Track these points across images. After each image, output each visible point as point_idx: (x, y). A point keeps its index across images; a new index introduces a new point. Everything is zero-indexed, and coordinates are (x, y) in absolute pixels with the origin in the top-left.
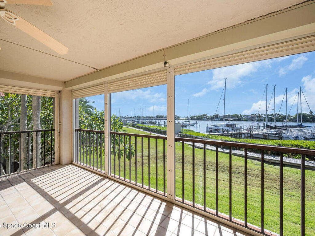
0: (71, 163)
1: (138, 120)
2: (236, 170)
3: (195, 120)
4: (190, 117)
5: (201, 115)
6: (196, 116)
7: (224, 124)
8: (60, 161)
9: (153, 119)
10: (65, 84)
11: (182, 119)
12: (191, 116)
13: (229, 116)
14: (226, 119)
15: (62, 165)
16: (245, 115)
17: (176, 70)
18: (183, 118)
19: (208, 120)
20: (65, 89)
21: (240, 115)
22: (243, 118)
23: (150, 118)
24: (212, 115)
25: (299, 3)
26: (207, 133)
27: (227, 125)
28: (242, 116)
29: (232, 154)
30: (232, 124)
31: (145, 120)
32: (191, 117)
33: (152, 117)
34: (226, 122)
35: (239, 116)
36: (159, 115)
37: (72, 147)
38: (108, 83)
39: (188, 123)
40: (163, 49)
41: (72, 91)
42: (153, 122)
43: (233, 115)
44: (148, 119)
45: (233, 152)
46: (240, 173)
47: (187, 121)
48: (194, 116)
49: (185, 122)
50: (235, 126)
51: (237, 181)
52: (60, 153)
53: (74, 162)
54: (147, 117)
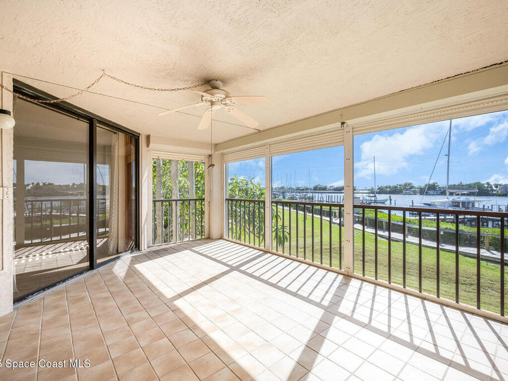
0: (221, 238)
1: (283, 193)
2: (465, 279)
3: (387, 193)
4: (377, 188)
5: (400, 186)
6: (389, 187)
7: (448, 200)
8: (209, 235)
9: (308, 192)
10: (216, 146)
11: (360, 191)
12: (380, 186)
13: (460, 187)
14: (451, 191)
15: (213, 239)
16: (500, 185)
17: (354, 130)
18: (364, 190)
19: (415, 193)
20: (216, 152)
21: (488, 184)
22: (495, 191)
23: (303, 190)
24: (423, 185)
25: (486, 66)
26: (410, 216)
27: (455, 202)
28: (491, 187)
29: (460, 254)
30: (466, 201)
31: (294, 194)
32: (379, 189)
33: (307, 189)
34: (451, 198)
35: (486, 186)
36: (319, 185)
37: (222, 219)
38: (270, 145)
39: (373, 199)
40: (340, 109)
41: (223, 154)
42: (309, 197)
43: (470, 184)
44: (299, 193)
45: (461, 249)
46: (472, 284)
47: (370, 195)
48: (385, 186)
49: (368, 198)
50: (473, 206)
51: (464, 296)
52: (209, 226)
53: (225, 237)
54: (298, 189)
